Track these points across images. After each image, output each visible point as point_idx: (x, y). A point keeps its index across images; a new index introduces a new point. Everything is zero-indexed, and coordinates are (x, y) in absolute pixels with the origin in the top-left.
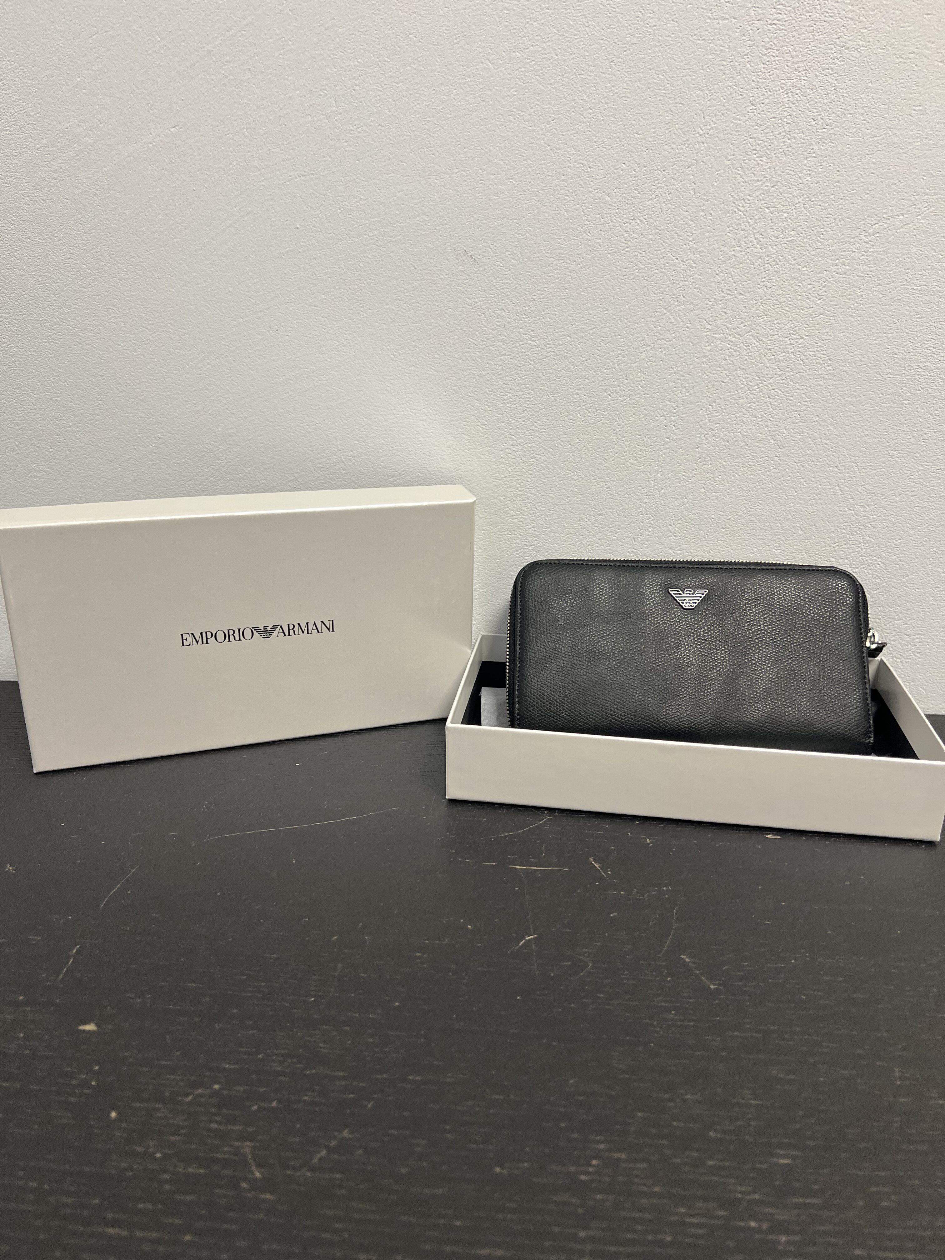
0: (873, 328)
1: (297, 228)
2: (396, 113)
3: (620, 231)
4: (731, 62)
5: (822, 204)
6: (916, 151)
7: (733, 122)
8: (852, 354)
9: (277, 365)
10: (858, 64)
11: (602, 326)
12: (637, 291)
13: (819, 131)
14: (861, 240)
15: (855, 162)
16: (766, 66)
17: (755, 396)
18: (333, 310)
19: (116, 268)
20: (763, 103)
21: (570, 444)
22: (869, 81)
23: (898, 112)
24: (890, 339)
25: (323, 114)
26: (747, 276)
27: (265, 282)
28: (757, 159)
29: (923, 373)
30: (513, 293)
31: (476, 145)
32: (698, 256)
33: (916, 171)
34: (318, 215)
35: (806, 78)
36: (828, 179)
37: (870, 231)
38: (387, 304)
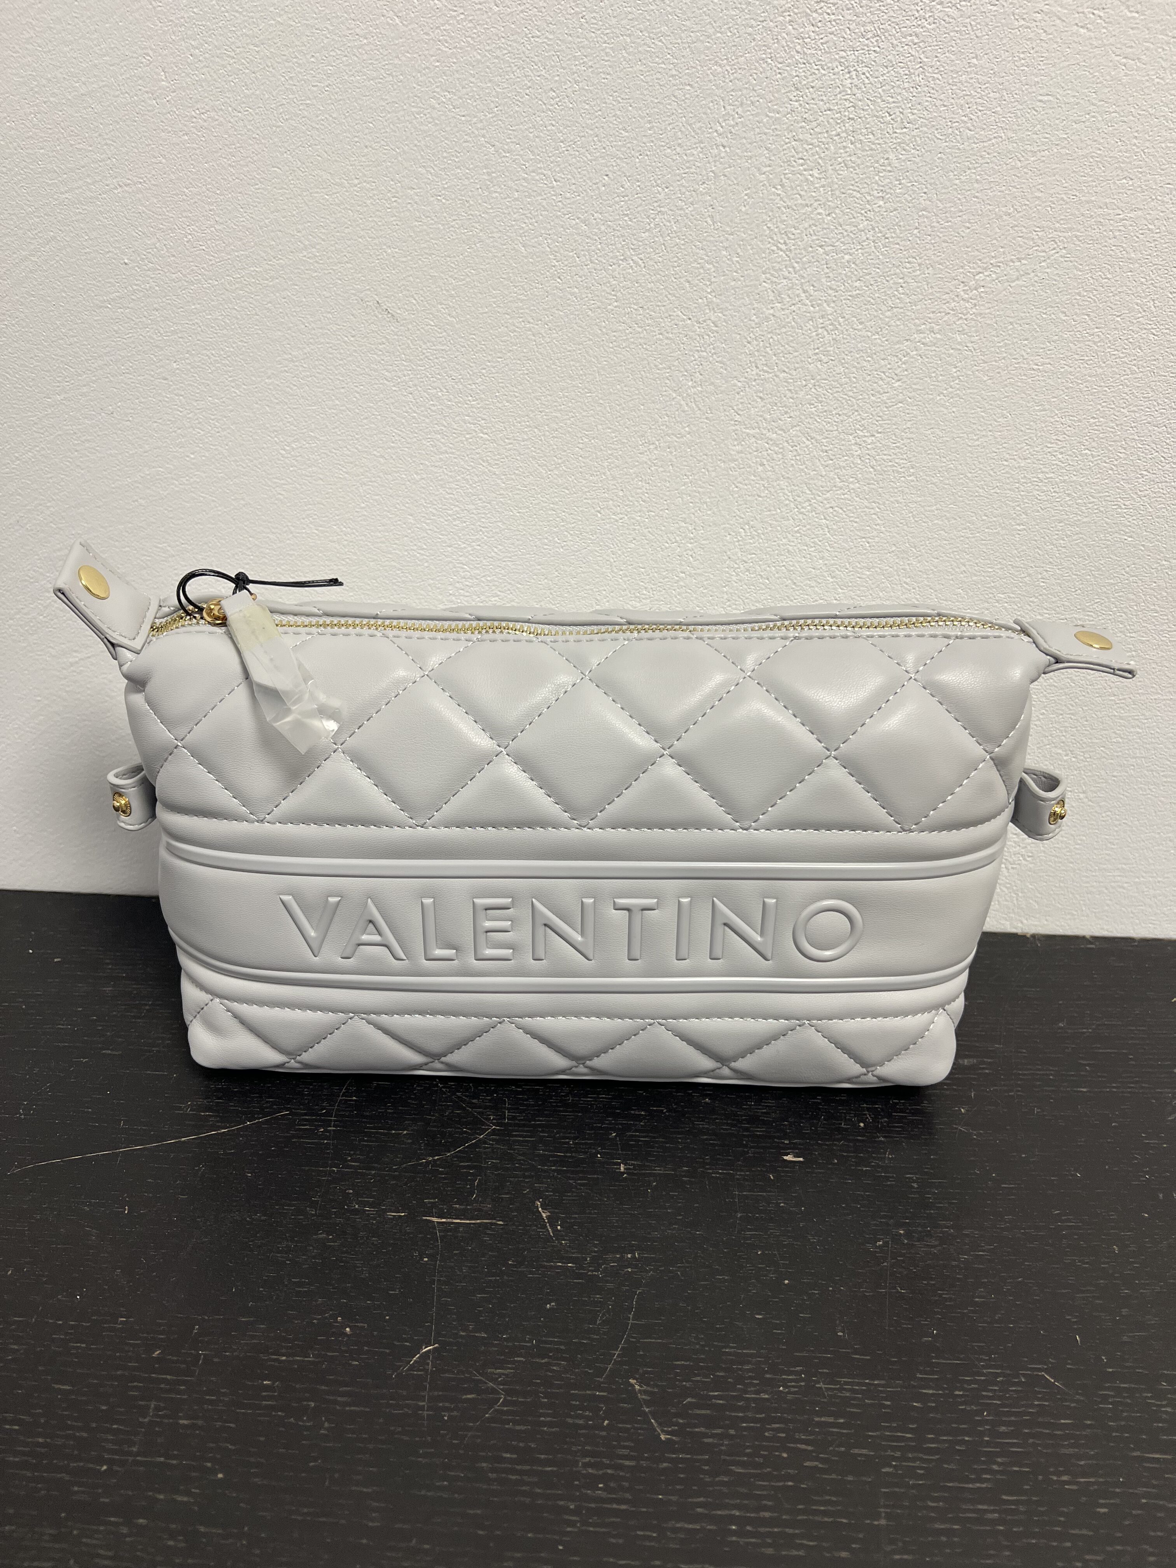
0: (974, 424)
2: (258, 92)
3: (605, 277)
4: (763, 21)
5: (900, 243)
6: (1041, 164)
7: (767, 116)
8: (945, 461)
9: (118, 463)
10: (956, 29)
11: (584, 414)
12: (631, 365)
13: (898, 131)
14: (957, 296)
15: (950, 180)
16: (817, 29)
17: (805, 517)
20: (812, 87)
21: (546, 578)
22: (973, 55)
23: (1017, 103)
24: (999, 439)
25: (147, 92)
26: (792, 345)
27: (85, 343)
28: (805, 173)
29: (1044, 488)
31: (382, 142)
32: (720, 315)
33: (1040, 195)
34: (154, 244)
35: (877, 49)
36: (910, 205)
37: (971, 283)
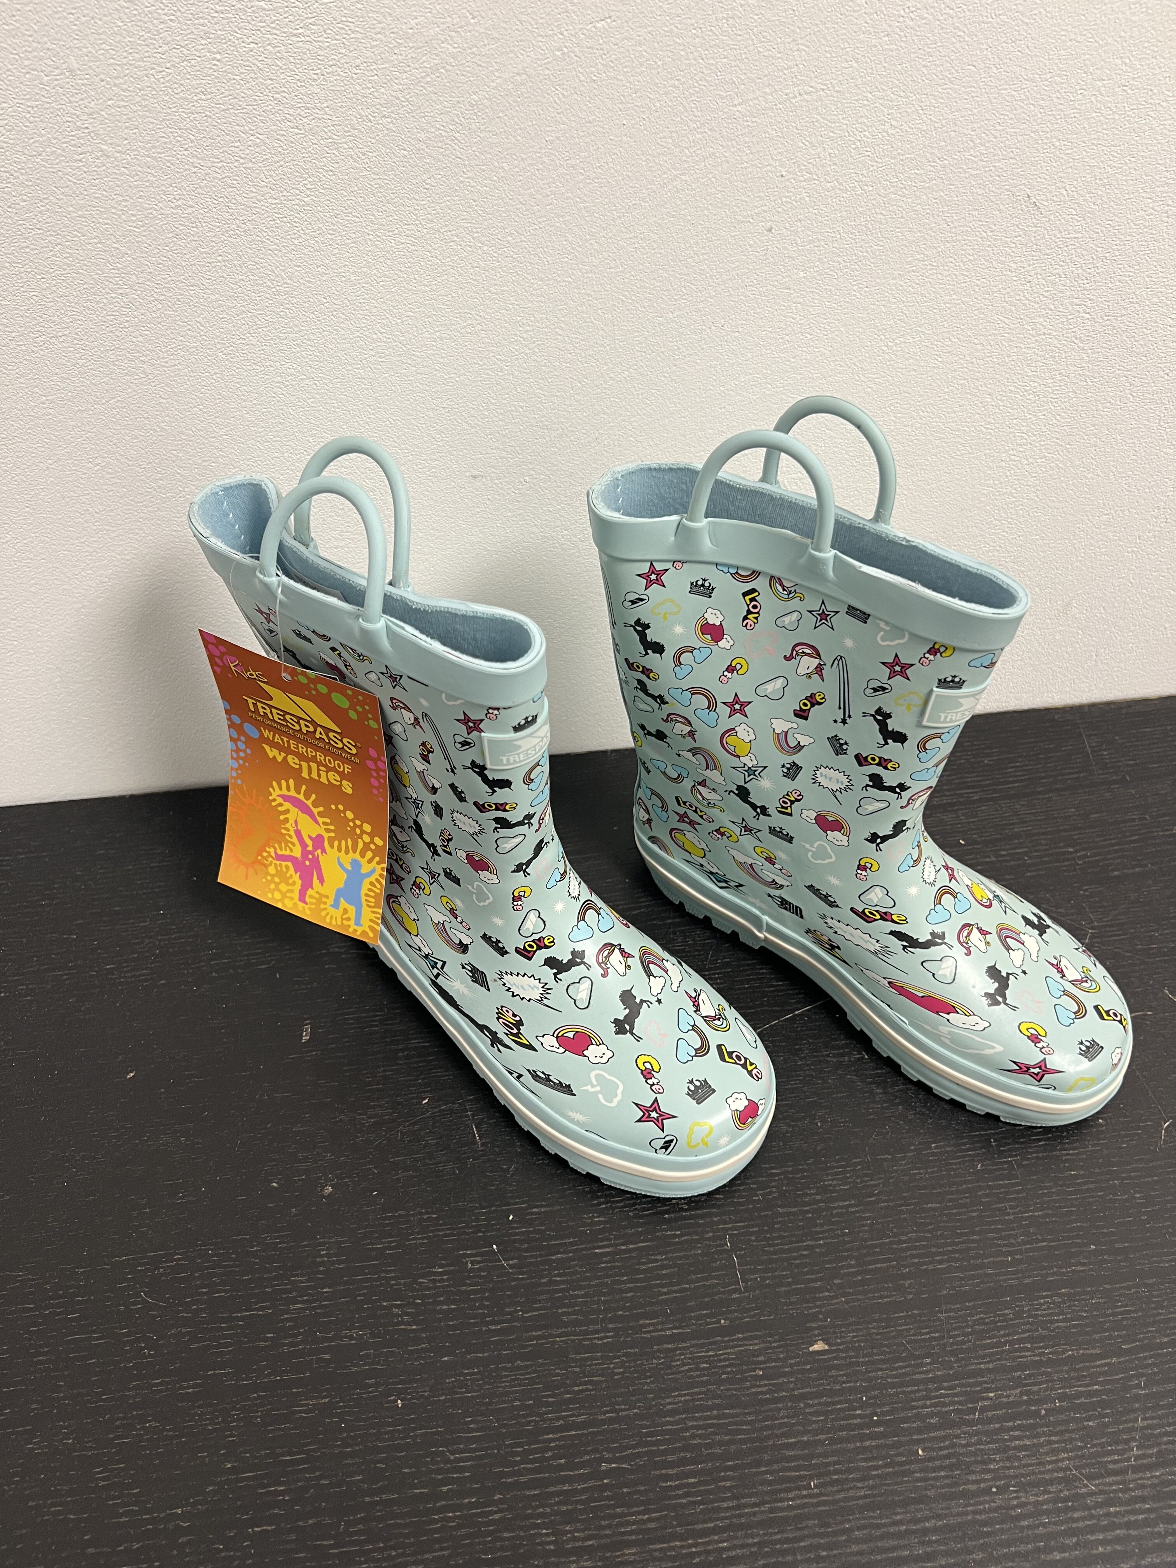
1: (782, 176)
18: (812, 292)
19: (480, 252)
30: (1079, 251)
38: (894, 279)
